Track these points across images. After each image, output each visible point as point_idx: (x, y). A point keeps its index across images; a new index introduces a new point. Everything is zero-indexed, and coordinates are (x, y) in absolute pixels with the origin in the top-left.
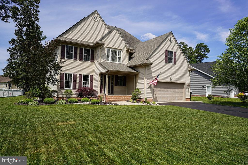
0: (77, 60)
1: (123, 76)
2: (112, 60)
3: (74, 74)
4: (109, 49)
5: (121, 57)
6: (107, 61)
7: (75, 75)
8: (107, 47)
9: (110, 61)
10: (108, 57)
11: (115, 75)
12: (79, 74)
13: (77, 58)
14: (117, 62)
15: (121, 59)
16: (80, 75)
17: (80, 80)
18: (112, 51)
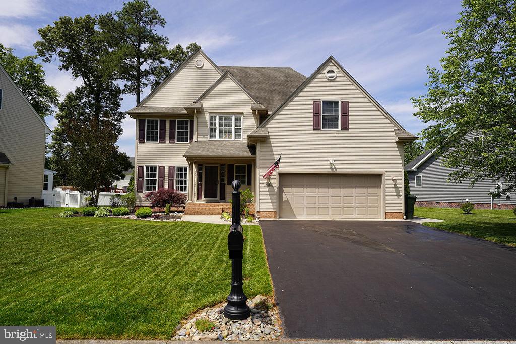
0: (165, 143)
1: (246, 165)
2: (220, 136)
3: (159, 167)
4: (213, 115)
5: (242, 127)
6: (211, 139)
7: (162, 169)
8: (210, 113)
9: (217, 138)
10: (213, 130)
11: (228, 165)
12: (169, 167)
13: (164, 138)
14: (233, 138)
15: (242, 132)
16: (171, 169)
17: (171, 176)
18: (221, 119)
